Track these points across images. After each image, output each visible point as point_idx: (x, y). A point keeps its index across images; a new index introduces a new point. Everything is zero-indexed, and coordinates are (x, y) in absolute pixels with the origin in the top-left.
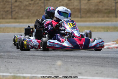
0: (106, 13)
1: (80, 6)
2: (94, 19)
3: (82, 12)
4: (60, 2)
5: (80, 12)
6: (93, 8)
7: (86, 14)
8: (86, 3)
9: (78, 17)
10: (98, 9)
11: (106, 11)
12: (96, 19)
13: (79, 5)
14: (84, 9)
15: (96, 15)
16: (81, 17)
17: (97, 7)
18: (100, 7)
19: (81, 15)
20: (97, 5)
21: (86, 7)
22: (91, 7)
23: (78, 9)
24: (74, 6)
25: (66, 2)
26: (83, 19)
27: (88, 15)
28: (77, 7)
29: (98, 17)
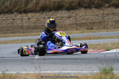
1: (22, 24)
2: (34, 34)
3: (24, 29)
4: (6, 21)
5: (23, 29)
6: (33, 25)
7: (27, 30)
8: (27, 22)
9: (21, 33)
10: (36, 26)
11: (42, 27)
12: (36, 34)
15: (35, 30)
16: (23, 33)
18: (37, 24)
19: (23, 31)
20: (35, 23)
21: (26, 25)
22: (31, 24)
23: (20, 26)
24: (17, 24)
25: (11, 22)
26: (25, 34)
27: (29, 31)
28: (19, 25)
29: (36, 32)
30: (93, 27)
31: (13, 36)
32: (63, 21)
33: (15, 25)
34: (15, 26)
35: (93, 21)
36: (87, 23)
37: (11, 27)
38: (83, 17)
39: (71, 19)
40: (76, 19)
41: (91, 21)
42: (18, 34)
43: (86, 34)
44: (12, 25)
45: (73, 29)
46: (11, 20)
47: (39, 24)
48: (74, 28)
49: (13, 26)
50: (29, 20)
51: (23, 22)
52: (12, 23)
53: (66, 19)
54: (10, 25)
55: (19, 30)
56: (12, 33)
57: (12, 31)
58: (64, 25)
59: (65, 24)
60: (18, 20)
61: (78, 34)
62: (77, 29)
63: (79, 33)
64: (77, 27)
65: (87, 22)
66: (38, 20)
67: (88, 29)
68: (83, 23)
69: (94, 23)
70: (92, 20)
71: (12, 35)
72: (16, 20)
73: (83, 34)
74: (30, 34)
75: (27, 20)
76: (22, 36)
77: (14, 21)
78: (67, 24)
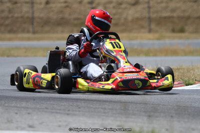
0: (76, 25)
1: (33, 13)
2: (55, 35)
3: (35, 24)
5: (33, 24)
6: (55, 17)
7: (42, 26)
9: (28, 32)
10: (62, 18)
11: (76, 22)
13: (31, 11)
14: (39, 18)
16: (34, 33)
17: (61, 16)
18: (66, 16)
20: (61, 12)
21: (42, 15)
22: (51, 15)
23: (28, 18)
24: (21, 12)
25: (8, 7)
26: (37, 36)
27: (47, 28)
28: (26, 15)
30: (187, 28)
31: (10, 39)
32: (120, 11)
33: (16, 15)
34: (17, 18)
35: (187, 14)
36: (173, 17)
37: (7, 18)
38: (163, 5)
39: (139, 8)
40: (149, 8)
41: (182, 15)
42: (20, 35)
43: (167, 41)
44: (10, 16)
45: (143, 30)
46: (9, 4)
47: (70, 14)
48: (143, 27)
49: (12, 17)
50: (48, 6)
51: (35, 8)
52: (10, 11)
53: (129, 6)
54: (6, 14)
55: (25, 26)
56: (10, 31)
57: (9, 28)
58: (122, 21)
59: (126, 19)
60: (24, 5)
61: (151, 42)
62: (150, 31)
63: (153, 39)
64: (150, 25)
65: (175, 15)
66: (67, 6)
67: (173, 31)
68: (165, 18)
69: (188, 18)
70: (184, 11)
71: (8, 36)
72: (19, 5)
73: (162, 42)
74: (46, 35)
75: (42, 6)
76: (29, 39)
77: (15, 6)
78: (130, 18)
